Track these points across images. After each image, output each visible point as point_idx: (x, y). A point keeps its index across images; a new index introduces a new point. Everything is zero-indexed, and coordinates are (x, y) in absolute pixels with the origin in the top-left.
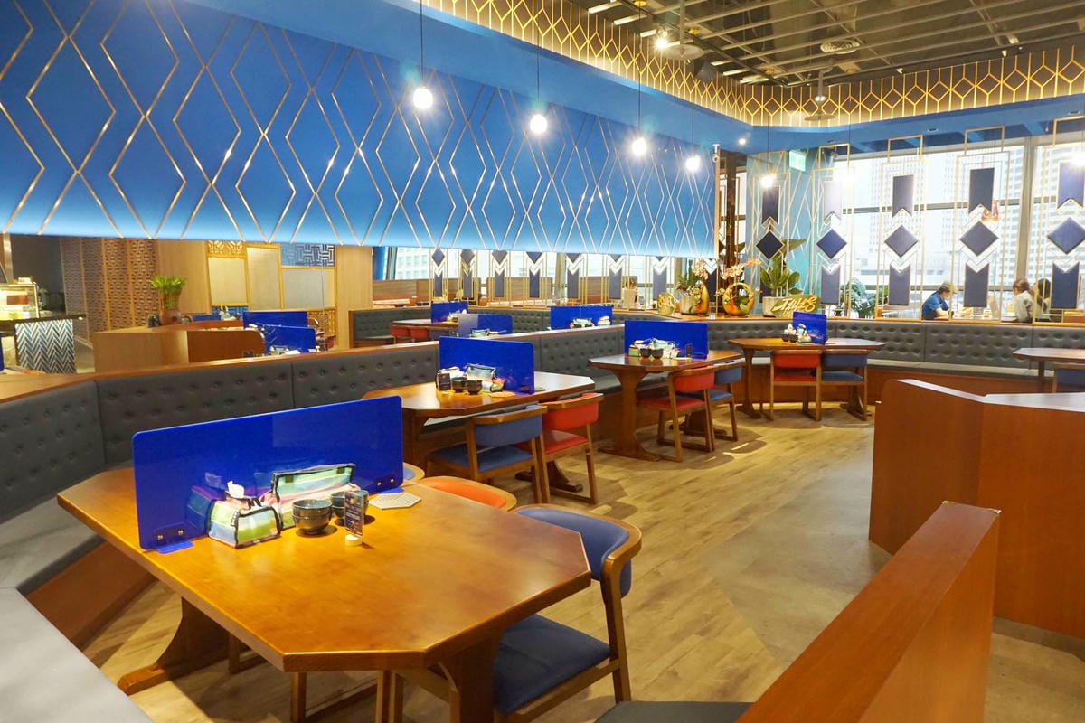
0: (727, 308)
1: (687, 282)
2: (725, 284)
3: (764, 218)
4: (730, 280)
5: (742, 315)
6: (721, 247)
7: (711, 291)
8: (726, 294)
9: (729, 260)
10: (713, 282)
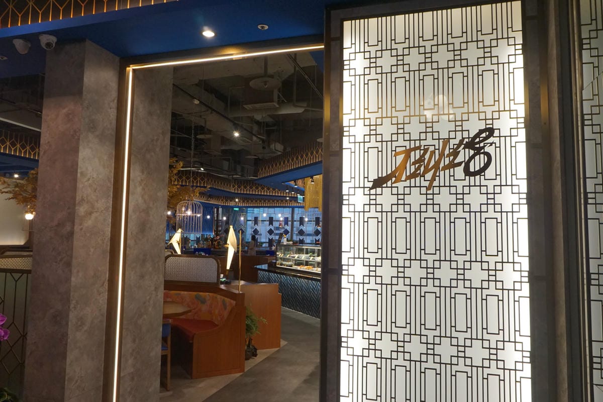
0: (216, 247)
1: (206, 239)
2: (215, 241)
3: (226, 224)
4: (217, 240)
5: (220, 249)
6: (215, 231)
7: (212, 243)
8: (216, 243)
9: (217, 235)
10: (213, 240)
